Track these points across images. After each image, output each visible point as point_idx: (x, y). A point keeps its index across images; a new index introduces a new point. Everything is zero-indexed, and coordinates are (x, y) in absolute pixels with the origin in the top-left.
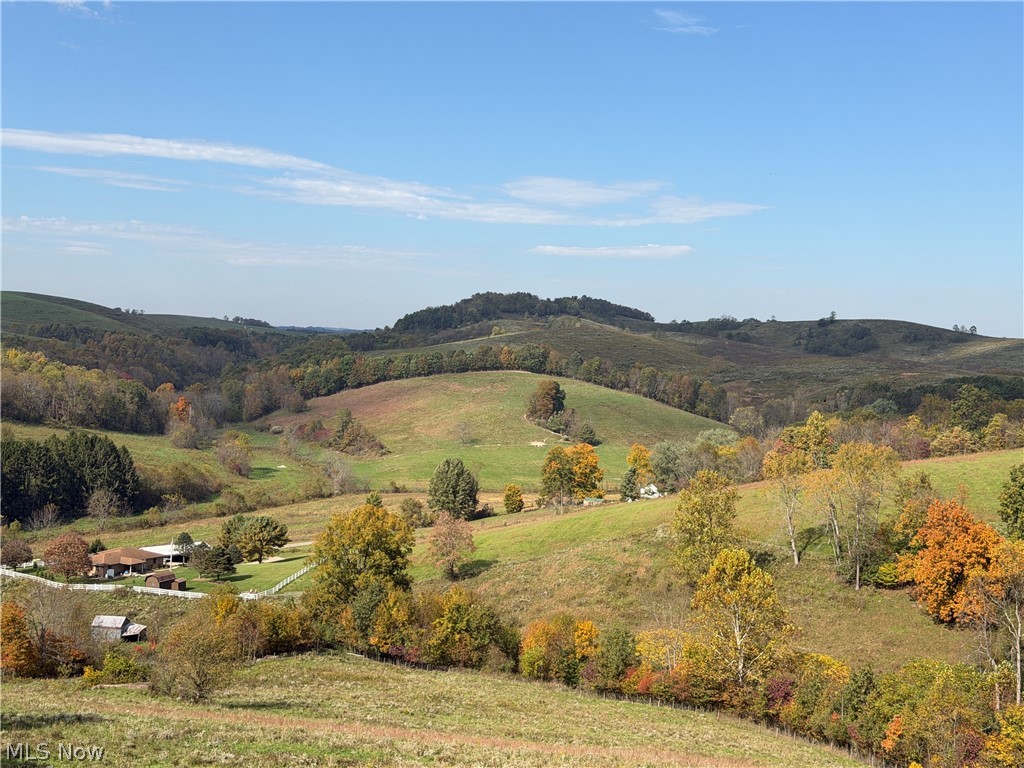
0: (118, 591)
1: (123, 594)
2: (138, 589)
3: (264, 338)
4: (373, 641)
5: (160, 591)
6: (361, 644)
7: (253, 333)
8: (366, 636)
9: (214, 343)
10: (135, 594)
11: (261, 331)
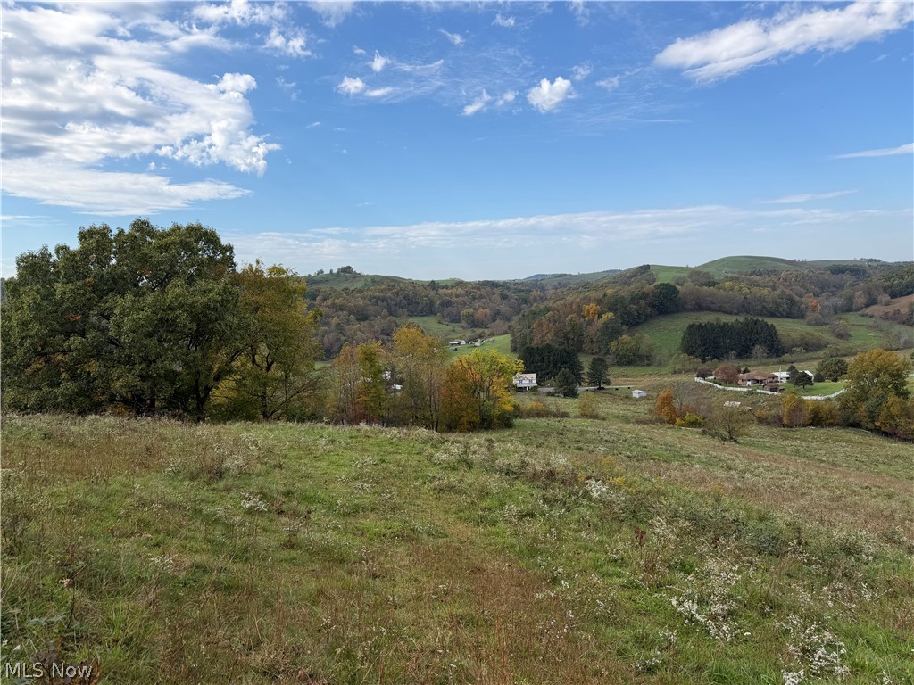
0: (749, 391)
1: (751, 393)
2: (759, 391)
3: (876, 268)
4: (877, 424)
5: (770, 393)
6: (869, 426)
7: (870, 266)
8: (873, 422)
9: (843, 272)
10: (758, 393)
11: (875, 264)
